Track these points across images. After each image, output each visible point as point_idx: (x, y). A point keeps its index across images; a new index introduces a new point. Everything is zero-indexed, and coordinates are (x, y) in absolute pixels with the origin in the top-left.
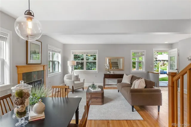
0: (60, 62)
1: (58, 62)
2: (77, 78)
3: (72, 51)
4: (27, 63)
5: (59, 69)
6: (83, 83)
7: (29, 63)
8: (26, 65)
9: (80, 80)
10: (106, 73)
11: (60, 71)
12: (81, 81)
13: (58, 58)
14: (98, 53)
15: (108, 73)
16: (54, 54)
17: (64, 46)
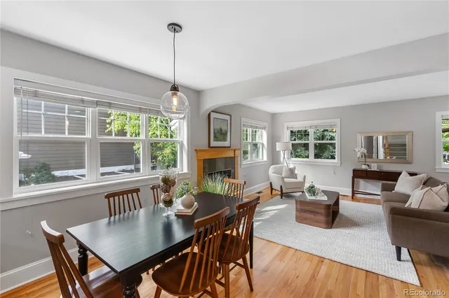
0: (265, 143)
1: (263, 145)
2: (292, 173)
3: (286, 124)
4: (209, 146)
5: (264, 156)
6: (303, 183)
7: (211, 146)
8: (208, 148)
9: (298, 177)
10: (358, 167)
11: (265, 159)
12: (300, 179)
13: (263, 138)
14: (339, 125)
15: (364, 167)
16: (255, 131)
17: (274, 116)
